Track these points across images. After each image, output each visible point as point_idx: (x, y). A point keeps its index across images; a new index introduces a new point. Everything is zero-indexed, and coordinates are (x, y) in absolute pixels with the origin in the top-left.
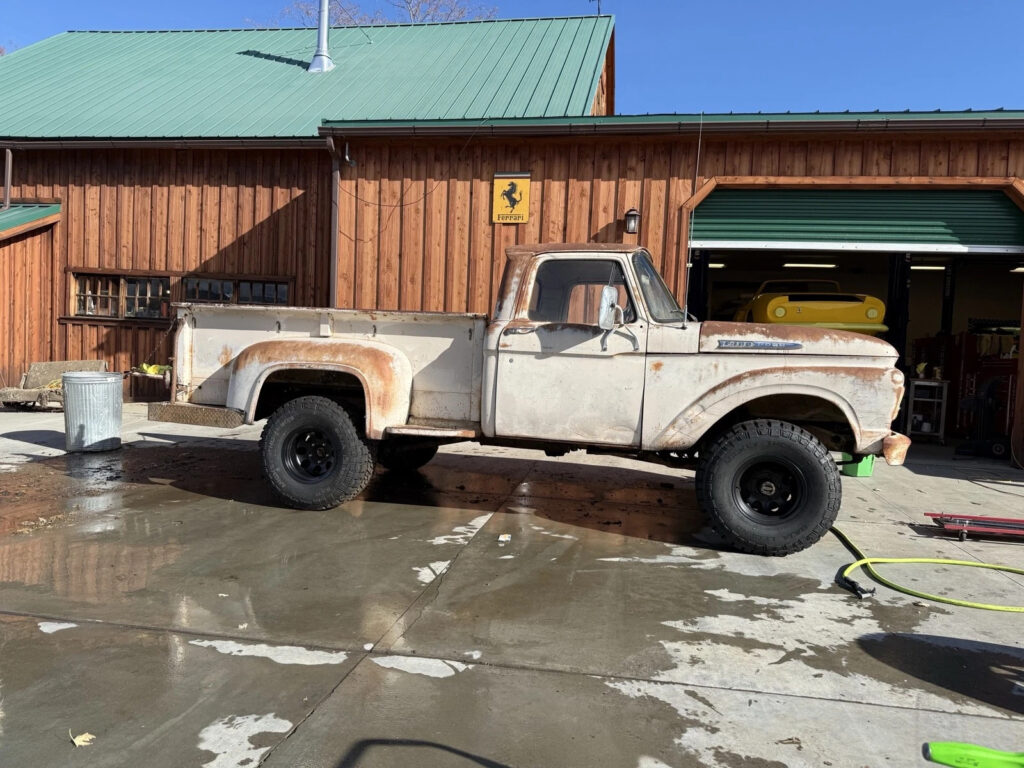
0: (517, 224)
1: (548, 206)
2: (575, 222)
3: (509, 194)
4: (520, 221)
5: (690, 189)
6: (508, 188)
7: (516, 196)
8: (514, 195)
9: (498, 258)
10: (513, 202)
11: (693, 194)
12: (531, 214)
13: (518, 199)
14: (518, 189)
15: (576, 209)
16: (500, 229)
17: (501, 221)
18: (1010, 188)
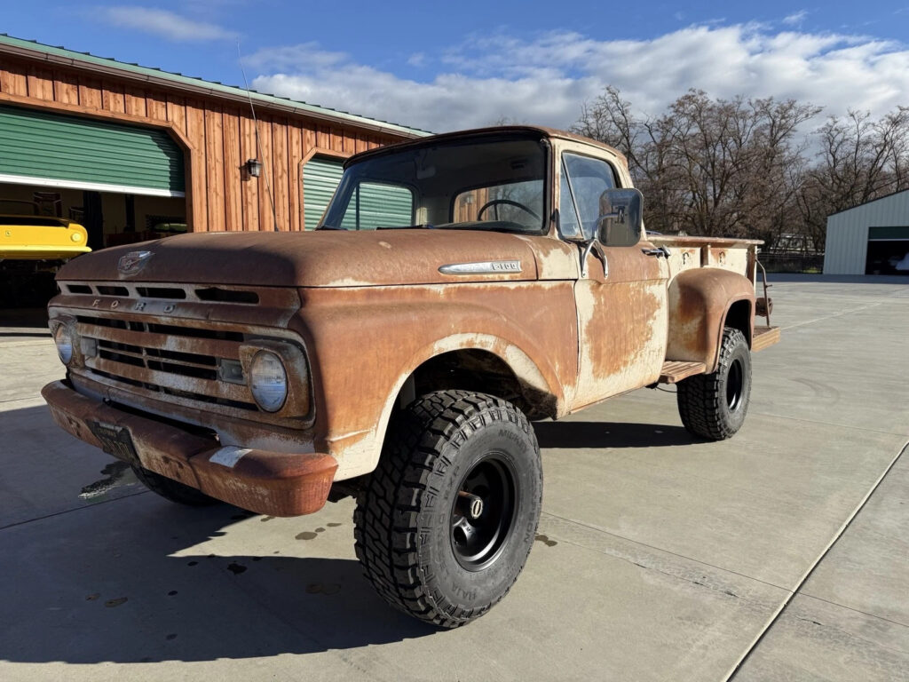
18: (170, 129)
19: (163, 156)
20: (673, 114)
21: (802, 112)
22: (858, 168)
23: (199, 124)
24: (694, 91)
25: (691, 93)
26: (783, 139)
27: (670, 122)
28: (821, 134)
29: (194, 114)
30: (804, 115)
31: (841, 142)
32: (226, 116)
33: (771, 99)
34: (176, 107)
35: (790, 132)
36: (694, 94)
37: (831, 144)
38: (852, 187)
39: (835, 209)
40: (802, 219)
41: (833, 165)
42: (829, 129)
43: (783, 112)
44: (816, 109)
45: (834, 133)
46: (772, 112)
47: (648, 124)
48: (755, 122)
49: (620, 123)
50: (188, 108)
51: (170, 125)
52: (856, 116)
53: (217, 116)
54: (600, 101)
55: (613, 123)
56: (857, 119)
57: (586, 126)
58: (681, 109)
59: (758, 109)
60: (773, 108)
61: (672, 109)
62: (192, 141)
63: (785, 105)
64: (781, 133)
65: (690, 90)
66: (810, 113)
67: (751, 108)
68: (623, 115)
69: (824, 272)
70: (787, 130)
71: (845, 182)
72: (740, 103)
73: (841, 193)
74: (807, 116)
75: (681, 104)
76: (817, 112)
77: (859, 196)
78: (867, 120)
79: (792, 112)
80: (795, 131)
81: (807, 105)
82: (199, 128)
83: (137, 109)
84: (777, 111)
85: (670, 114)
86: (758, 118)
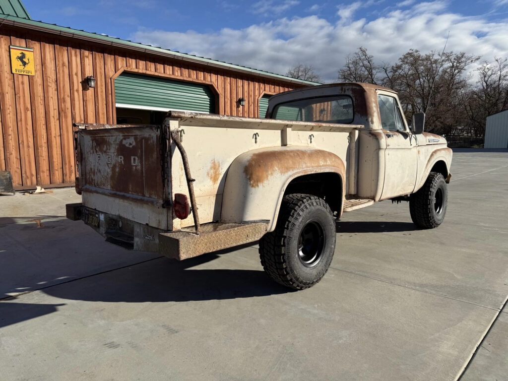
0: (29, 76)
1: (45, 68)
2: (61, 78)
3: (22, 58)
4: (30, 74)
5: (114, 70)
6: (20, 55)
7: (25, 60)
8: (24, 60)
9: (19, 93)
10: (24, 64)
11: (116, 72)
12: (36, 71)
13: (27, 62)
14: (27, 57)
15: (61, 71)
16: (18, 77)
17: (17, 73)
18: (212, 86)
19: (207, 97)
20: (401, 63)
21: (469, 59)
22: (500, 90)
23: (222, 83)
24: (413, 50)
25: (411, 52)
26: (458, 74)
27: (399, 67)
28: (479, 71)
29: (221, 78)
30: (470, 61)
31: (491, 75)
32: (232, 78)
33: (452, 53)
34: (214, 75)
35: (462, 71)
36: (412, 52)
37: (485, 77)
38: (497, 100)
39: (487, 112)
40: (469, 119)
41: (485, 87)
42: (484, 68)
43: (459, 59)
44: (477, 58)
45: (486, 70)
46: (452, 60)
47: (385, 68)
48: (442, 65)
49: (367, 67)
50: (219, 76)
51: (212, 83)
52: (499, 61)
53: (229, 78)
54: (356, 56)
55: (363, 67)
56: (500, 63)
57: (349, 69)
58: (406, 60)
59: (443, 58)
60: (452, 58)
61: (400, 60)
62: (220, 91)
63: (459, 55)
64: (457, 71)
65: (410, 50)
66: (474, 60)
67: (440, 58)
68: (369, 62)
69: (485, 147)
70: (460, 70)
71: (493, 97)
72: (434, 55)
73: (490, 104)
74: (472, 61)
75: (405, 57)
76: (477, 59)
77: (501, 106)
78: (505, 63)
79: (463, 59)
80: (465, 70)
81: (472, 55)
82: (222, 84)
83: (201, 77)
84: (455, 59)
85: (399, 63)
86: (444, 63)
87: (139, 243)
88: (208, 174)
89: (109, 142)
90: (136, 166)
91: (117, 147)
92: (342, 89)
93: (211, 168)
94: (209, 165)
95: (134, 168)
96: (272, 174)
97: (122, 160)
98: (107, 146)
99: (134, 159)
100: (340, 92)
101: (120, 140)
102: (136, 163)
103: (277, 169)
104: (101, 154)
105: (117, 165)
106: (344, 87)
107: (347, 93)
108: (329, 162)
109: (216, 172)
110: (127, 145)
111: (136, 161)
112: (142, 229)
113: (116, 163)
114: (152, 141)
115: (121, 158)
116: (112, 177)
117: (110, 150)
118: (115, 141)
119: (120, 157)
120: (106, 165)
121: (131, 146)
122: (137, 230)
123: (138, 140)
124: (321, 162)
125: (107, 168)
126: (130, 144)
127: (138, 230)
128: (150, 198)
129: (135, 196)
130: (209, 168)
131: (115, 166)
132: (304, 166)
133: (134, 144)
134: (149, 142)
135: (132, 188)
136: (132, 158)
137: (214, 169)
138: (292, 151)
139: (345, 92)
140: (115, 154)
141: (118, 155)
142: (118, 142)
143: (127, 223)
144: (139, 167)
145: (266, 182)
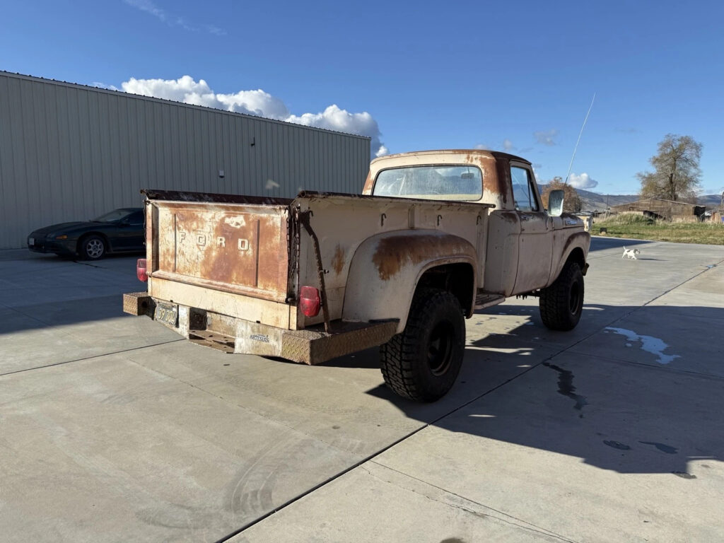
87: (243, 344)
88: (332, 263)
89: (201, 218)
90: (245, 251)
91: (215, 226)
92: (468, 158)
93: (336, 256)
94: (334, 253)
95: (242, 253)
96: (404, 265)
97: (223, 242)
98: (197, 224)
99: (243, 243)
100: (467, 160)
101: (220, 218)
102: (246, 248)
103: (409, 258)
104: (187, 232)
105: (215, 247)
106: (471, 156)
107: (474, 163)
108: (462, 251)
109: (340, 260)
110: (233, 225)
111: (246, 244)
112: (249, 327)
113: (212, 246)
114: (271, 223)
115: (221, 240)
116: (205, 263)
117: (203, 228)
118: (213, 218)
119: (219, 238)
120: (196, 247)
121: (238, 227)
122: (241, 328)
123: (251, 220)
124: (454, 250)
125: (196, 250)
126: (238, 224)
127: (243, 329)
128: (264, 291)
129: (242, 287)
130: (333, 255)
131: (210, 250)
132: (437, 255)
133: (244, 224)
134: (267, 224)
135: (237, 278)
136: (240, 241)
137: (339, 256)
138: (422, 237)
139: (472, 161)
140: (212, 234)
141: (216, 236)
142: (217, 219)
143: (221, 320)
144: (250, 252)
145: (398, 274)
